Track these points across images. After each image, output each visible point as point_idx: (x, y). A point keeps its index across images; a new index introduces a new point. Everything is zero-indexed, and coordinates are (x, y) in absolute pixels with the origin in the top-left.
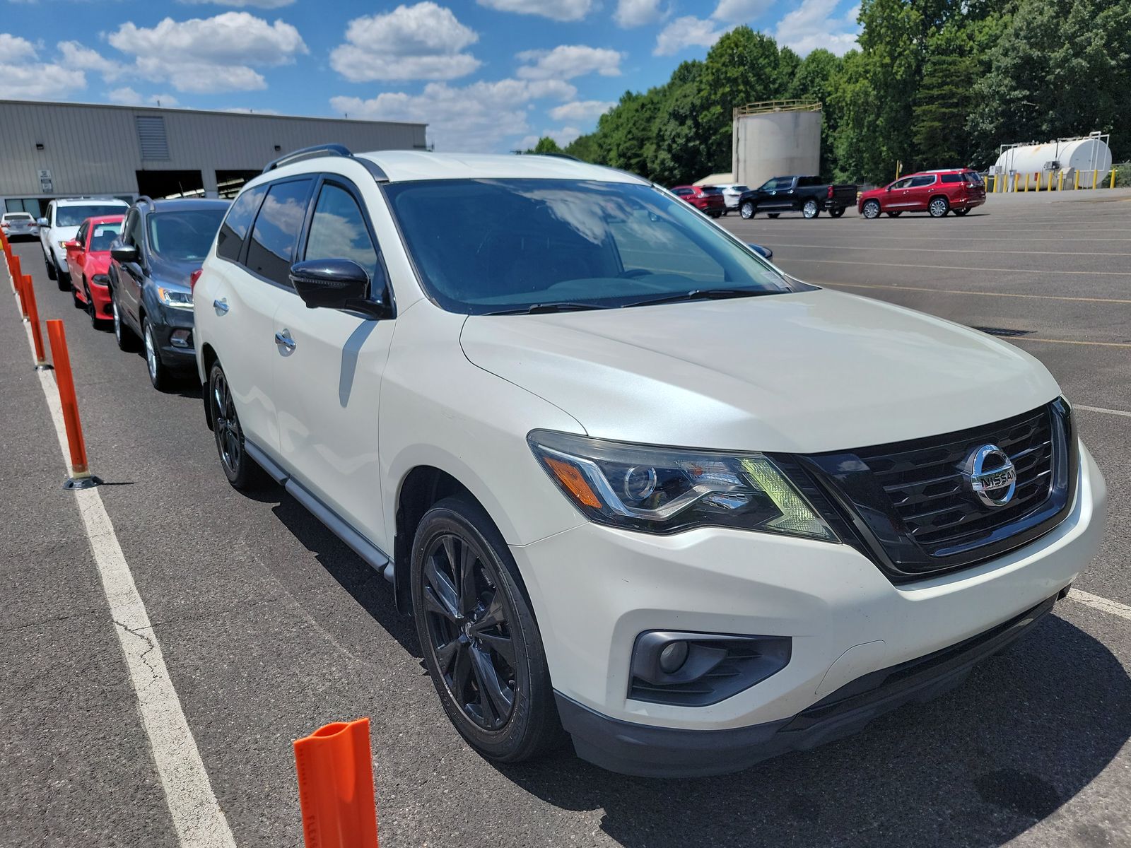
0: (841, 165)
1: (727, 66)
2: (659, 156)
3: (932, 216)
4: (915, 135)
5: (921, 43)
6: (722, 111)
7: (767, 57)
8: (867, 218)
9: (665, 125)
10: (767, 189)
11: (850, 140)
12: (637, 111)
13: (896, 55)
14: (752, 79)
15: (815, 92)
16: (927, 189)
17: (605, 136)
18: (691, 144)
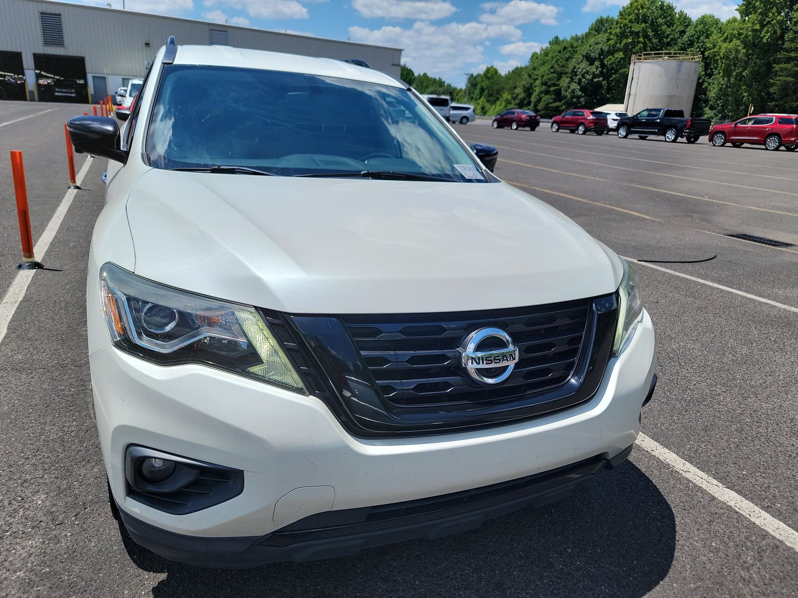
0: (711, 105)
1: (632, 23)
2: (571, 86)
3: (767, 149)
4: (772, 86)
5: (787, 15)
6: (623, 56)
7: (665, 17)
8: (714, 145)
9: (578, 64)
10: (641, 117)
11: (720, 86)
12: (560, 52)
13: (765, 23)
14: (651, 34)
15: (699, 47)
16: (765, 128)
17: (534, 69)
18: (596, 80)
